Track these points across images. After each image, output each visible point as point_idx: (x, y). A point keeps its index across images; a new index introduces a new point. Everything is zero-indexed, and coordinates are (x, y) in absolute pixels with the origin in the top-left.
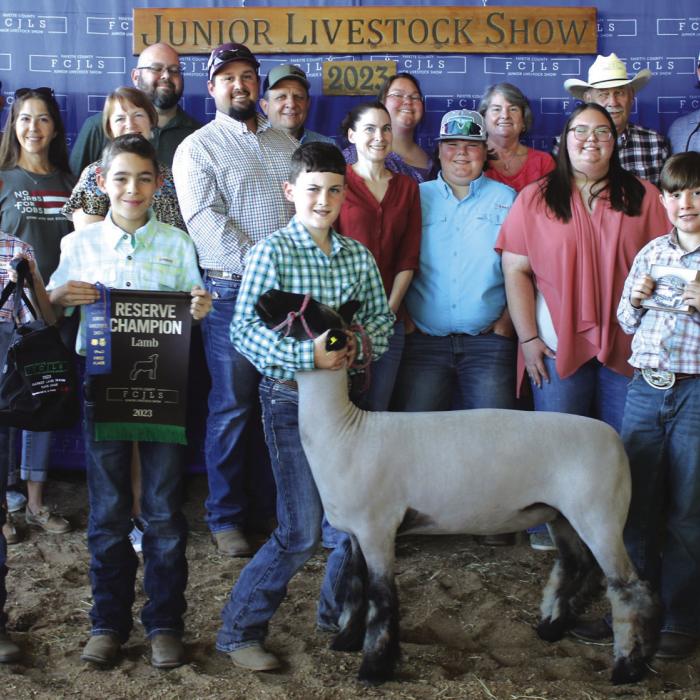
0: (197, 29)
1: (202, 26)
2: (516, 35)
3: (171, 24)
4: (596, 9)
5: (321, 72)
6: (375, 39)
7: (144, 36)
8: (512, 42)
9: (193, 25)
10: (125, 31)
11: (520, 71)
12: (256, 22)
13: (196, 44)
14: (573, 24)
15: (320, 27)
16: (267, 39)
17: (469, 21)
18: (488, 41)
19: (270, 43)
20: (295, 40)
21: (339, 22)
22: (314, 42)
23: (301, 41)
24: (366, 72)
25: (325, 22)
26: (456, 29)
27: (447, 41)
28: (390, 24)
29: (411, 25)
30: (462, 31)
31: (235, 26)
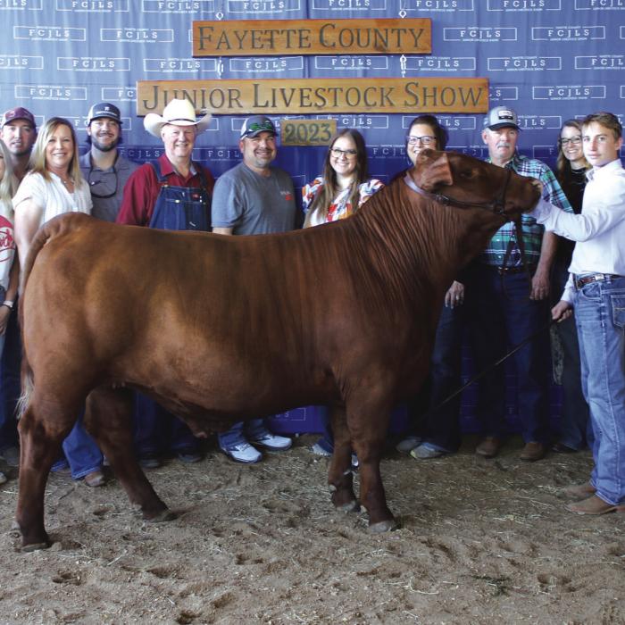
1: (189, 94)
2: (427, 98)
3: (166, 92)
4: (488, 79)
6: (320, 103)
7: (145, 102)
8: (425, 104)
9: (182, 93)
10: (131, 98)
12: (230, 91)
14: (471, 90)
15: (279, 95)
16: (239, 104)
17: (391, 89)
18: (406, 104)
20: (260, 104)
21: (293, 90)
22: (274, 106)
23: (264, 105)
24: (314, 128)
25: (283, 90)
26: (382, 95)
27: (375, 104)
28: (332, 91)
29: (348, 92)
30: (386, 96)
31: (214, 94)
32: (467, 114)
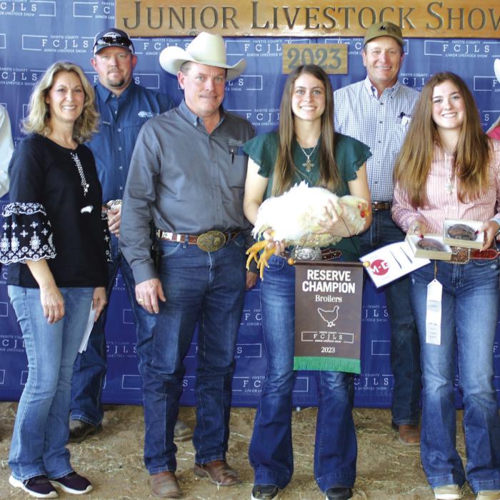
0: (173, 15)
1: (177, 12)
2: (452, 21)
3: (149, 10)
5: (281, 52)
6: (328, 25)
7: (125, 20)
8: (450, 27)
9: (168, 10)
11: (456, 53)
12: (224, 9)
13: (171, 27)
15: (281, 15)
16: (234, 23)
17: (411, 9)
18: (428, 27)
19: (236, 27)
20: (258, 25)
21: (298, 10)
22: (275, 27)
23: (264, 26)
24: (321, 54)
25: (286, 10)
26: (401, 16)
28: (343, 11)
29: (361, 12)
30: (405, 18)
31: (206, 12)
32: (498, 39)
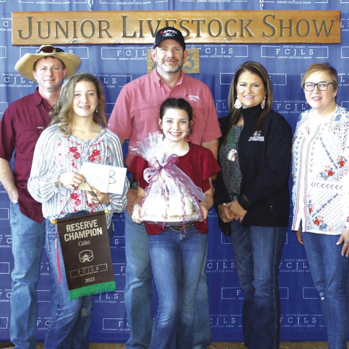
0: (58, 26)
1: (62, 25)
2: (283, 30)
3: (39, 23)
4: (340, 12)
5: (146, 56)
6: (185, 34)
7: (20, 32)
8: (281, 35)
9: (55, 24)
10: (6, 28)
11: (286, 55)
12: (100, 22)
13: (57, 37)
14: (324, 22)
15: (145, 25)
16: (108, 34)
17: (250, 21)
18: (264, 35)
19: (110, 37)
20: (128, 35)
21: (159, 22)
22: (141, 36)
23: (132, 35)
25: (149, 22)
26: (242, 26)
27: (235, 35)
28: (195, 23)
29: (210, 24)
30: (246, 28)
31: (85, 24)
32: (321, 44)
